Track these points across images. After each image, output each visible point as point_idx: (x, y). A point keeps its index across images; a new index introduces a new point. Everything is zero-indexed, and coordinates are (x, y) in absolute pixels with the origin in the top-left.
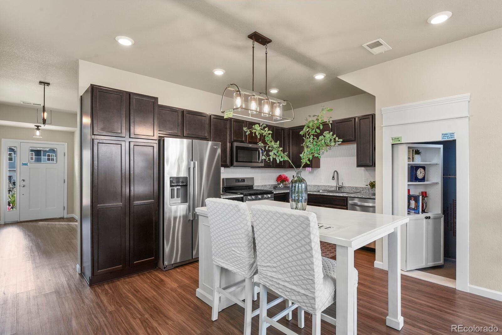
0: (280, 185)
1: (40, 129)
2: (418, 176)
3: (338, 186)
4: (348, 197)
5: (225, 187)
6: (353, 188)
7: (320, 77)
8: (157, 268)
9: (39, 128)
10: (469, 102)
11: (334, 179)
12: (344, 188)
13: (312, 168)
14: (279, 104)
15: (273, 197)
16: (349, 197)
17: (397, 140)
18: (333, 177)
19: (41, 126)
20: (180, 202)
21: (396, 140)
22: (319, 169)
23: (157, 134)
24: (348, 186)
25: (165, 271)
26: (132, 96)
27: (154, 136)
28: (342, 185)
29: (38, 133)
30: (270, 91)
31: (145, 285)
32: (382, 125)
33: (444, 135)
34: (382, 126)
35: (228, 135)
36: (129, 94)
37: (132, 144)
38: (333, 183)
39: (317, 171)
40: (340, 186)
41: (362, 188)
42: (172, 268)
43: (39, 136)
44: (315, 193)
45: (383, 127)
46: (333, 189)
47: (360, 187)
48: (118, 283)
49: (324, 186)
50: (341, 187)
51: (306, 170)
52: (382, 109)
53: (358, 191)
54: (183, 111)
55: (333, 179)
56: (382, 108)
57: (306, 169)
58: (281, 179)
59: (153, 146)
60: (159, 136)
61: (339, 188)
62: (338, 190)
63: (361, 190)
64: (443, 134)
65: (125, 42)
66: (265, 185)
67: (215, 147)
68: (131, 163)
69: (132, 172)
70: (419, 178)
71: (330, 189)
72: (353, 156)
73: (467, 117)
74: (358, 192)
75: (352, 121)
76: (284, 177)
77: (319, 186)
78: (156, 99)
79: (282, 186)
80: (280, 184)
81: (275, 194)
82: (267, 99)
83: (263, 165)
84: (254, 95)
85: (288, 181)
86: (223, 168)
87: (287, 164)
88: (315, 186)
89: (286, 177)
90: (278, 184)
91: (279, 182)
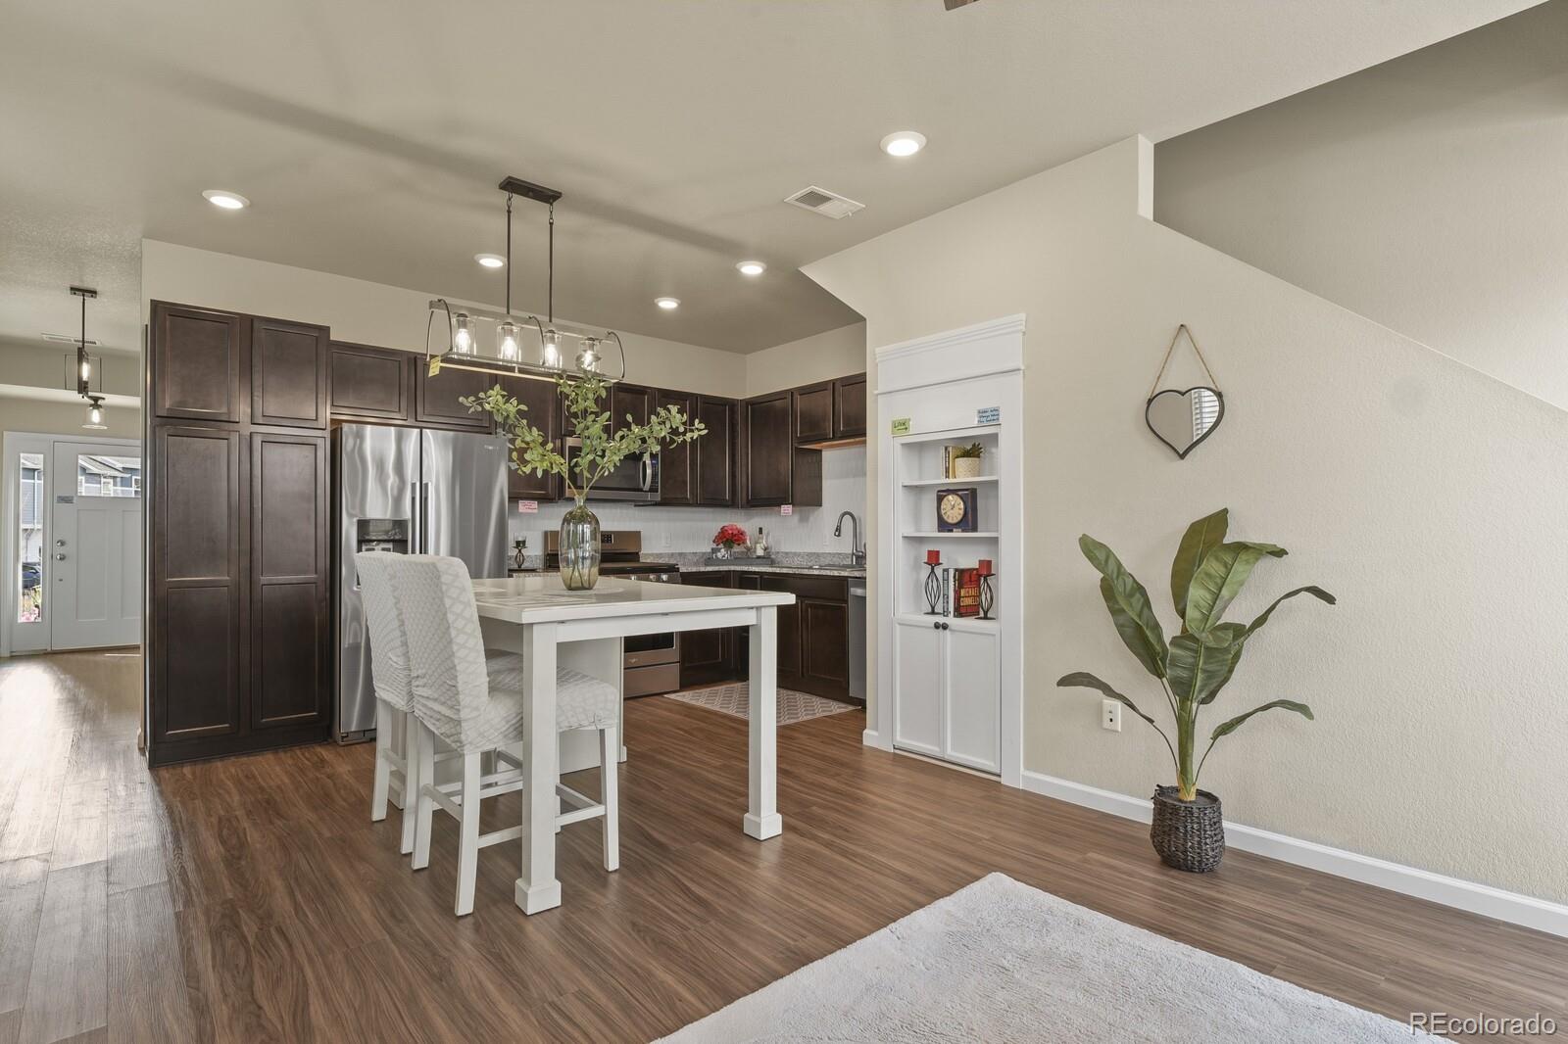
0: (719, 554)
1: (100, 406)
2: (945, 518)
3: (855, 552)
4: (849, 577)
5: (548, 555)
8: (330, 740)
9: (100, 402)
10: (1024, 333)
11: (839, 535)
13: (795, 506)
14: (590, 341)
15: (680, 581)
16: (852, 577)
18: (838, 529)
19: (104, 399)
21: (899, 427)
22: (821, 508)
23: (327, 413)
25: (344, 746)
26: (256, 325)
27: (316, 420)
29: (96, 416)
31: (278, 769)
32: (878, 388)
33: (980, 415)
34: (876, 392)
35: (550, 419)
36: (251, 320)
37: (257, 441)
39: (815, 516)
40: (861, 554)
42: (363, 740)
43: (99, 424)
45: (877, 395)
46: (848, 562)
48: (219, 764)
51: (783, 512)
52: (878, 350)
54: (415, 358)
55: (837, 534)
56: (875, 350)
57: (781, 510)
58: (729, 538)
59: (315, 445)
60: (332, 420)
61: (858, 557)
62: (856, 563)
64: (980, 412)
65: (227, 202)
66: (681, 554)
67: (491, 448)
68: (254, 484)
69: (257, 505)
70: (950, 521)
71: (841, 563)
73: (1019, 370)
76: (732, 532)
77: (817, 555)
78: (325, 330)
79: (724, 556)
80: (719, 550)
81: (684, 574)
82: (552, 331)
83: (658, 497)
84: (510, 324)
85: (744, 542)
86: (535, 504)
87: (741, 496)
88: (810, 555)
89: (742, 533)
90: (714, 551)
91: (721, 546)
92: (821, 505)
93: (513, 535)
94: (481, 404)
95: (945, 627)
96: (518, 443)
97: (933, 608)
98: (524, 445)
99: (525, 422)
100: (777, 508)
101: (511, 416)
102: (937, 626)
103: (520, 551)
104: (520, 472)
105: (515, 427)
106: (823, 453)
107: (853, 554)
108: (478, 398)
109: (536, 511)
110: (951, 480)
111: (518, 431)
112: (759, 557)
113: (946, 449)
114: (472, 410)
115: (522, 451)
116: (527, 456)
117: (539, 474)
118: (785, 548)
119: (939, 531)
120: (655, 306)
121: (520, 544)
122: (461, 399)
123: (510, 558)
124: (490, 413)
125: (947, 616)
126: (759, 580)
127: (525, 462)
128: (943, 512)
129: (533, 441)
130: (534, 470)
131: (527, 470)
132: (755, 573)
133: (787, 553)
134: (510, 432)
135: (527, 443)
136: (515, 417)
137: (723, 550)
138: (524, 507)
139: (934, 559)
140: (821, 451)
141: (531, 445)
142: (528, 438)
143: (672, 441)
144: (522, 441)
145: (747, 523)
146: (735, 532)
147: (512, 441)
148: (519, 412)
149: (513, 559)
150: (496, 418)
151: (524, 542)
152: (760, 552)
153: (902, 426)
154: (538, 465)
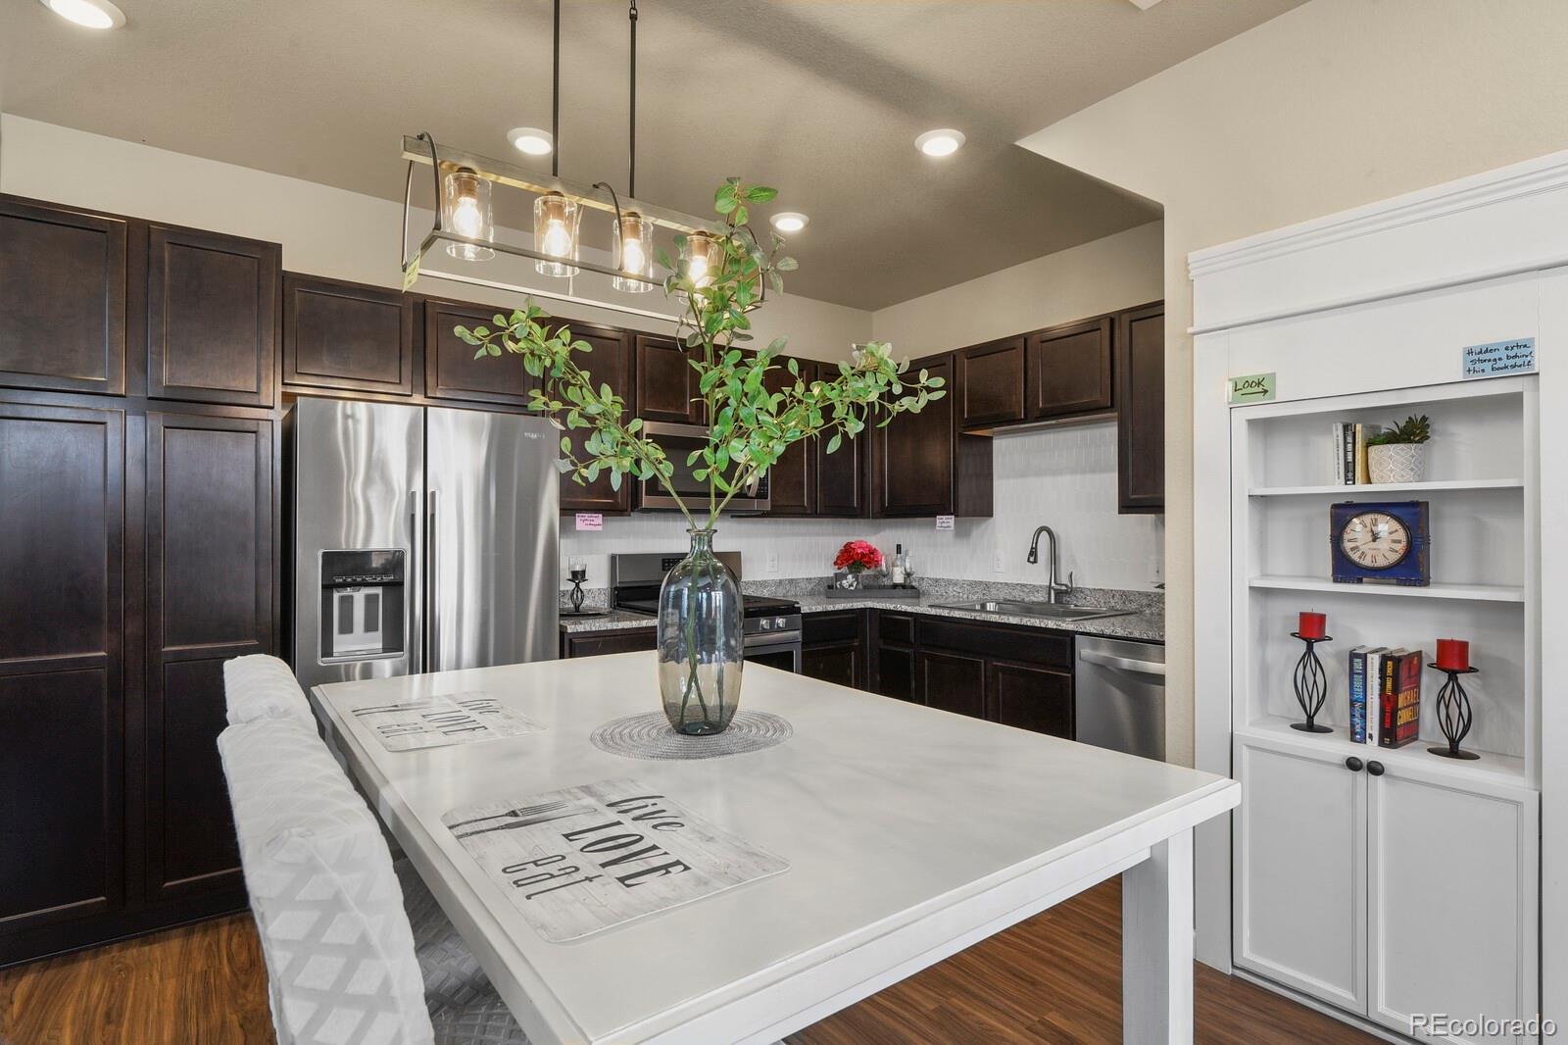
0: (844, 582)
2: (1353, 556)
3: (1053, 585)
4: (1077, 632)
5: (616, 588)
6: (1112, 593)
7: (941, 145)
11: (1035, 562)
12: (1079, 595)
13: (956, 516)
14: (703, 238)
15: (801, 626)
16: (1082, 633)
17: (1256, 389)
18: (1033, 552)
20: (381, 646)
21: (1249, 390)
22: (991, 520)
23: (275, 386)
24: (1091, 587)
26: (155, 237)
27: (258, 392)
28: (1071, 582)
30: (776, 220)
32: (1192, 325)
33: (1472, 357)
34: (1190, 330)
36: (148, 230)
37: (155, 425)
38: (1038, 576)
39: (982, 529)
40: (1064, 588)
41: (1148, 595)
44: (957, 614)
45: (1194, 334)
47: (1139, 593)
49: (1006, 584)
50: (1066, 592)
51: (938, 524)
52: (1192, 256)
53: (1133, 606)
54: (424, 304)
55: (1032, 559)
56: (1190, 255)
57: (935, 522)
58: (854, 559)
59: (256, 432)
60: (284, 394)
61: (1058, 593)
62: (1056, 601)
63: (1145, 602)
64: (1470, 352)
66: (791, 581)
67: (534, 436)
68: (150, 495)
70: (1364, 563)
71: (1027, 599)
72: (1103, 470)
74: (1131, 614)
75: (1099, 329)
76: (859, 551)
77: (987, 585)
78: (273, 250)
79: (851, 585)
80: (844, 576)
81: (805, 615)
82: (634, 214)
83: (767, 505)
84: (556, 193)
85: (877, 563)
86: (598, 518)
87: (872, 504)
88: (974, 584)
89: (873, 552)
90: (839, 577)
91: (845, 570)
92: (992, 516)
93: (566, 564)
94: (498, 341)
95: (1375, 769)
96: (574, 420)
97: (1310, 718)
98: (585, 424)
99: (586, 374)
100: (932, 519)
101: (559, 360)
102: (1353, 764)
103: (577, 585)
104: (576, 478)
105: (567, 384)
106: (994, 442)
107: (1050, 587)
108: (494, 328)
109: (600, 528)
110: (1360, 487)
111: (572, 394)
112: (895, 586)
113: (1346, 428)
114: (482, 352)
115: (580, 436)
116: (591, 446)
117: (616, 482)
118: (932, 572)
119: (1336, 581)
120: (771, 227)
121: (578, 576)
122: (459, 330)
123: (564, 593)
124: (519, 357)
125: (1363, 741)
126: (912, 625)
127: (586, 458)
128: (1348, 546)
129: (603, 414)
130: (606, 473)
131: (592, 473)
132: (906, 613)
133: (937, 580)
134: (556, 396)
135: (591, 419)
136: (567, 364)
137: (850, 576)
138: (583, 522)
139: (1311, 629)
140: (991, 438)
141: (600, 423)
142: (593, 408)
143: (884, 412)
144: (580, 415)
145: (881, 538)
146: (866, 552)
147: (562, 415)
148: (575, 354)
149: (568, 596)
150: (528, 368)
151: (584, 572)
152: (899, 578)
153: (1256, 387)
154: (612, 463)
